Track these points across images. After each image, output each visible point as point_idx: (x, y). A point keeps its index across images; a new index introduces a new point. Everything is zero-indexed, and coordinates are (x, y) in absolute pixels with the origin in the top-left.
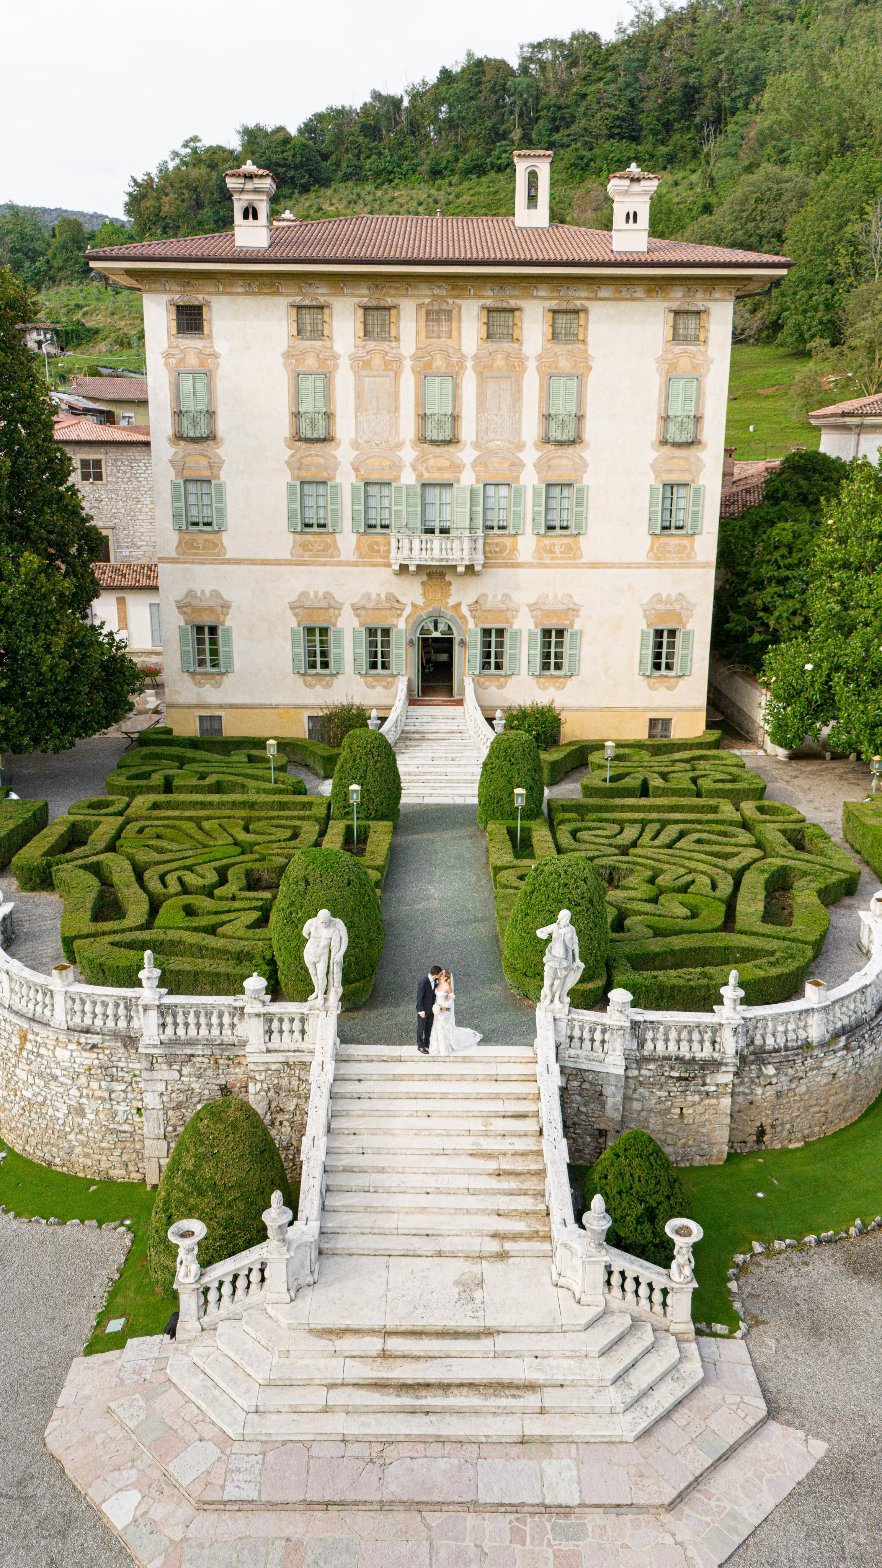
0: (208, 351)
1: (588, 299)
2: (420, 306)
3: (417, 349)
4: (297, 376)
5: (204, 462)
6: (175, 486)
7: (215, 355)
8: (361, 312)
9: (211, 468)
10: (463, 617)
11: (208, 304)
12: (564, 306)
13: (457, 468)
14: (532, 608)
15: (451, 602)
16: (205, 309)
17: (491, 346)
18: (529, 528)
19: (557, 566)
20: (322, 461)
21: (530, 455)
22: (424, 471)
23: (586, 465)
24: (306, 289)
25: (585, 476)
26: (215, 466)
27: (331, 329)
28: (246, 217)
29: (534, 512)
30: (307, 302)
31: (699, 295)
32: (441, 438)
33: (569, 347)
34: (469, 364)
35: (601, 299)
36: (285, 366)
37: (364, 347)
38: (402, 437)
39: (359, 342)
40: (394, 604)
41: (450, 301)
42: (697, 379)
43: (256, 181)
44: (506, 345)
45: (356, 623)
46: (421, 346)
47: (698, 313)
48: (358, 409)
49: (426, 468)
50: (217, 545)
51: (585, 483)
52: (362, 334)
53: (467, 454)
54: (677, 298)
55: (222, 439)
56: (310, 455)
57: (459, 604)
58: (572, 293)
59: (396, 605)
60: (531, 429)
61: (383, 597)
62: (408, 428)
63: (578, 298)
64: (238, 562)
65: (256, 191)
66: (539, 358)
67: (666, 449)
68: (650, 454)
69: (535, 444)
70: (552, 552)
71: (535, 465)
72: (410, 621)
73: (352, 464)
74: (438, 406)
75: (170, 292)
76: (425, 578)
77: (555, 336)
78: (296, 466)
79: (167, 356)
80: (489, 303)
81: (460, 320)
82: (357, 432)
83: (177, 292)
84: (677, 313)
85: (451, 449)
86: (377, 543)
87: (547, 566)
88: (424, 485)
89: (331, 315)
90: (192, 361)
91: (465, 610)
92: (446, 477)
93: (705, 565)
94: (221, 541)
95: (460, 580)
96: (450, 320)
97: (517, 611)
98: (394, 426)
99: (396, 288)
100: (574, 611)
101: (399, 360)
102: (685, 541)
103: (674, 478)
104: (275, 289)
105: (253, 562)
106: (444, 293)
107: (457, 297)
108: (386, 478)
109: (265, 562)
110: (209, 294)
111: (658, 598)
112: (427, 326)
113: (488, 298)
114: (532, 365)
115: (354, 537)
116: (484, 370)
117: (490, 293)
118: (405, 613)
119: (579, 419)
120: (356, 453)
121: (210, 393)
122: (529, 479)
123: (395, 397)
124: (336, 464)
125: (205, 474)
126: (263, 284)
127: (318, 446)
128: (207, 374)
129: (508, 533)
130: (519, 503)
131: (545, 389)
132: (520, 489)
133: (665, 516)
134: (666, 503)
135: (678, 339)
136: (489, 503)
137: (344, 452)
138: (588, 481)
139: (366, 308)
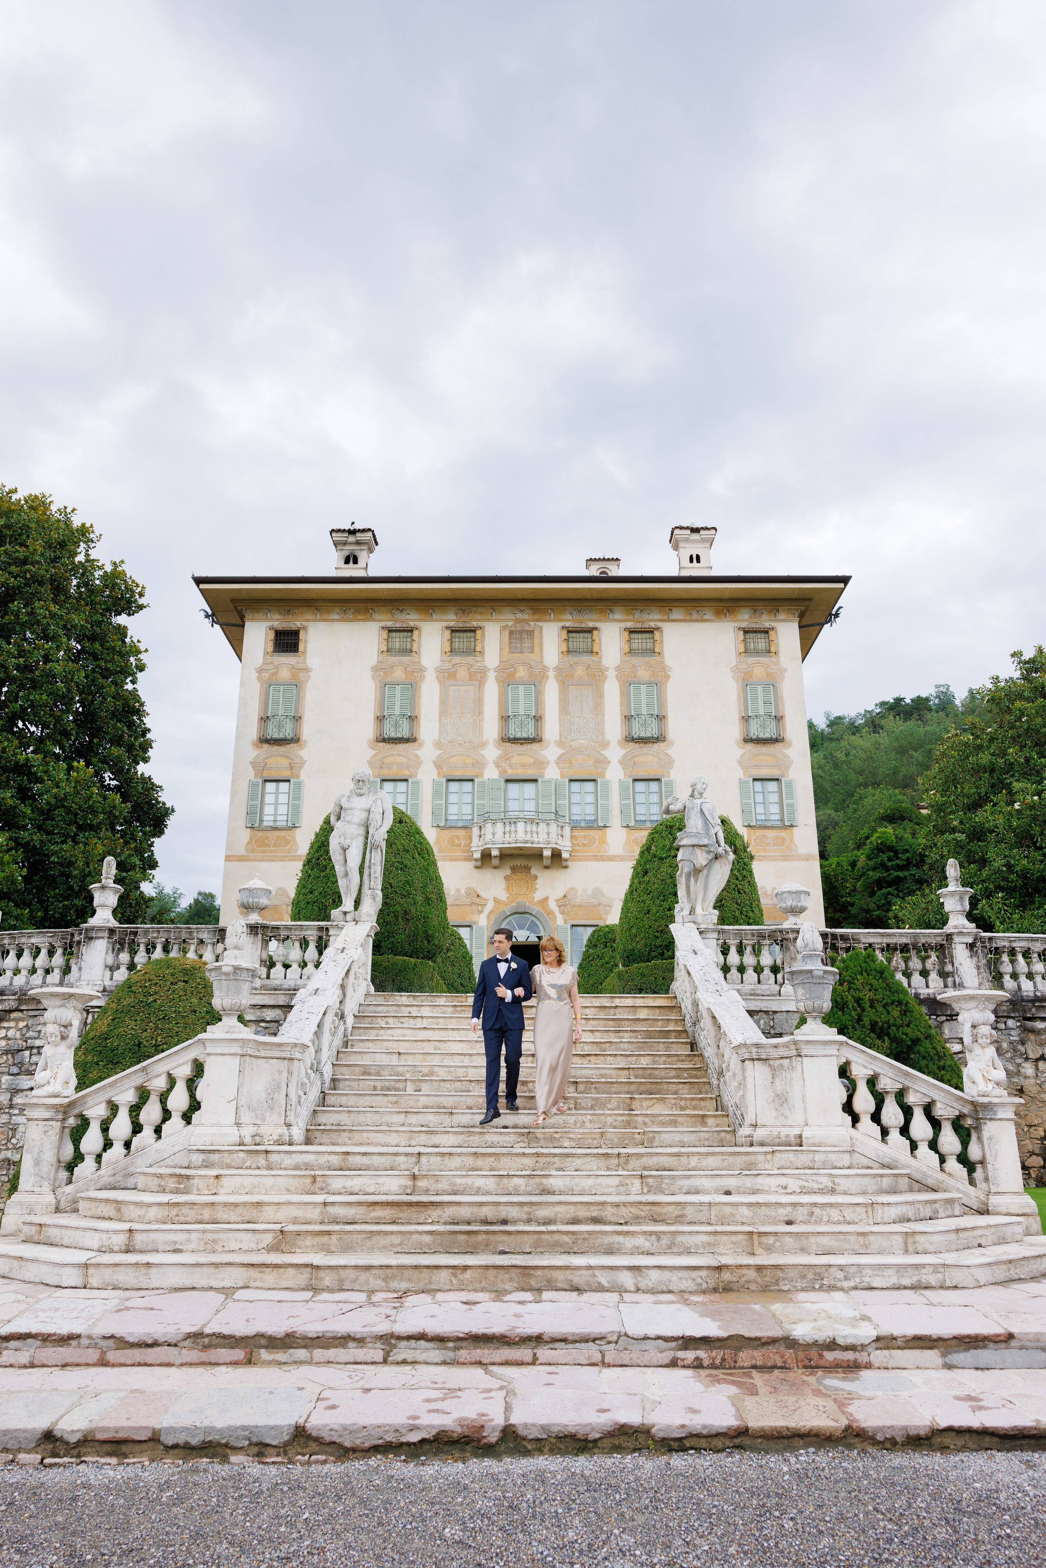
0: (301, 666)
1: (661, 621)
2: (503, 628)
3: (501, 662)
4: (385, 686)
5: (285, 762)
6: (253, 786)
7: (307, 670)
8: (447, 633)
9: (291, 768)
10: (551, 913)
11: (304, 628)
12: (639, 625)
13: (541, 764)
15: (538, 896)
16: (302, 634)
17: (572, 659)
18: (617, 822)
20: (404, 760)
21: (615, 752)
22: (507, 768)
23: (670, 762)
24: (399, 616)
25: (672, 772)
26: (295, 766)
27: (419, 647)
28: (347, 561)
29: (621, 806)
30: (398, 625)
31: (765, 617)
32: (525, 735)
33: (647, 659)
34: (551, 674)
35: (673, 621)
36: (373, 677)
37: (450, 661)
38: (485, 737)
39: (445, 657)
40: (476, 900)
41: (532, 623)
42: (772, 684)
43: (358, 535)
44: (586, 659)
46: (504, 659)
47: (766, 632)
48: (444, 712)
49: (511, 766)
50: (288, 842)
51: (672, 777)
52: (448, 649)
53: (550, 752)
54: (745, 619)
55: (305, 742)
56: (393, 755)
57: (546, 899)
58: (645, 616)
59: (478, 900)
60: (614, 728)
61: (463, 892)
62: (491, 728)
63: (652, 620)
65: (358, 543)
66: (618, 669)
67: (750, 747)
68: (737, 751)
69: (619, 742)
71: (620, 762)
72: (493, 917)
73: (434, 762)
74: (522, 708)
75: (271, 620)
76: (508, 872)
77: (631, 652)
78: (376, 765)
79: (260, 671)
80: (568, 624)
81: (541, 638)
82: (440, 733)
83: (277, 620)
84: (746, 632)
85: (535, 746)
86: (458, 837)
88: (507, 781)
89: (420, 636)
90: (285, 674)
91: (553, 906)
92: (530, 773)
93: (807, 858)
94: (294, 838)
95: (547, 873)
96: (532, 638)
97: (610, 906)
98: (478, 728)
99: (481, 614)
101: (483, 671)
102: (783, 834)
103: (763, 773)
104: (368, 616)
106: (526, 616)
107: (538, 620)
108: (468, 774)
110: (307, 620)
112: (510, 643)
113: (568, 620)
114: (611, 675)
115: (434, 832)
116: (565, 679)
117: (569, 617)
118: (487, 910)
119: (661, 718)
120: (439, 752)
121: (298, 701)
122: (615, 774)
123: (479, 702)
124: (418, 763)
125: (285, 774)
126: (358, 611)
127: (401, 746)
128: (296, 685)
129: (596, 826)
130: (606, 796)
131: (625, 695)
132: (606, 784)
133: (760, 809)
134: (758, 797)
135: (749, 653)
136: (575, 798)
137: (426, 751)
138: (675, 776)
139: (453, 630)
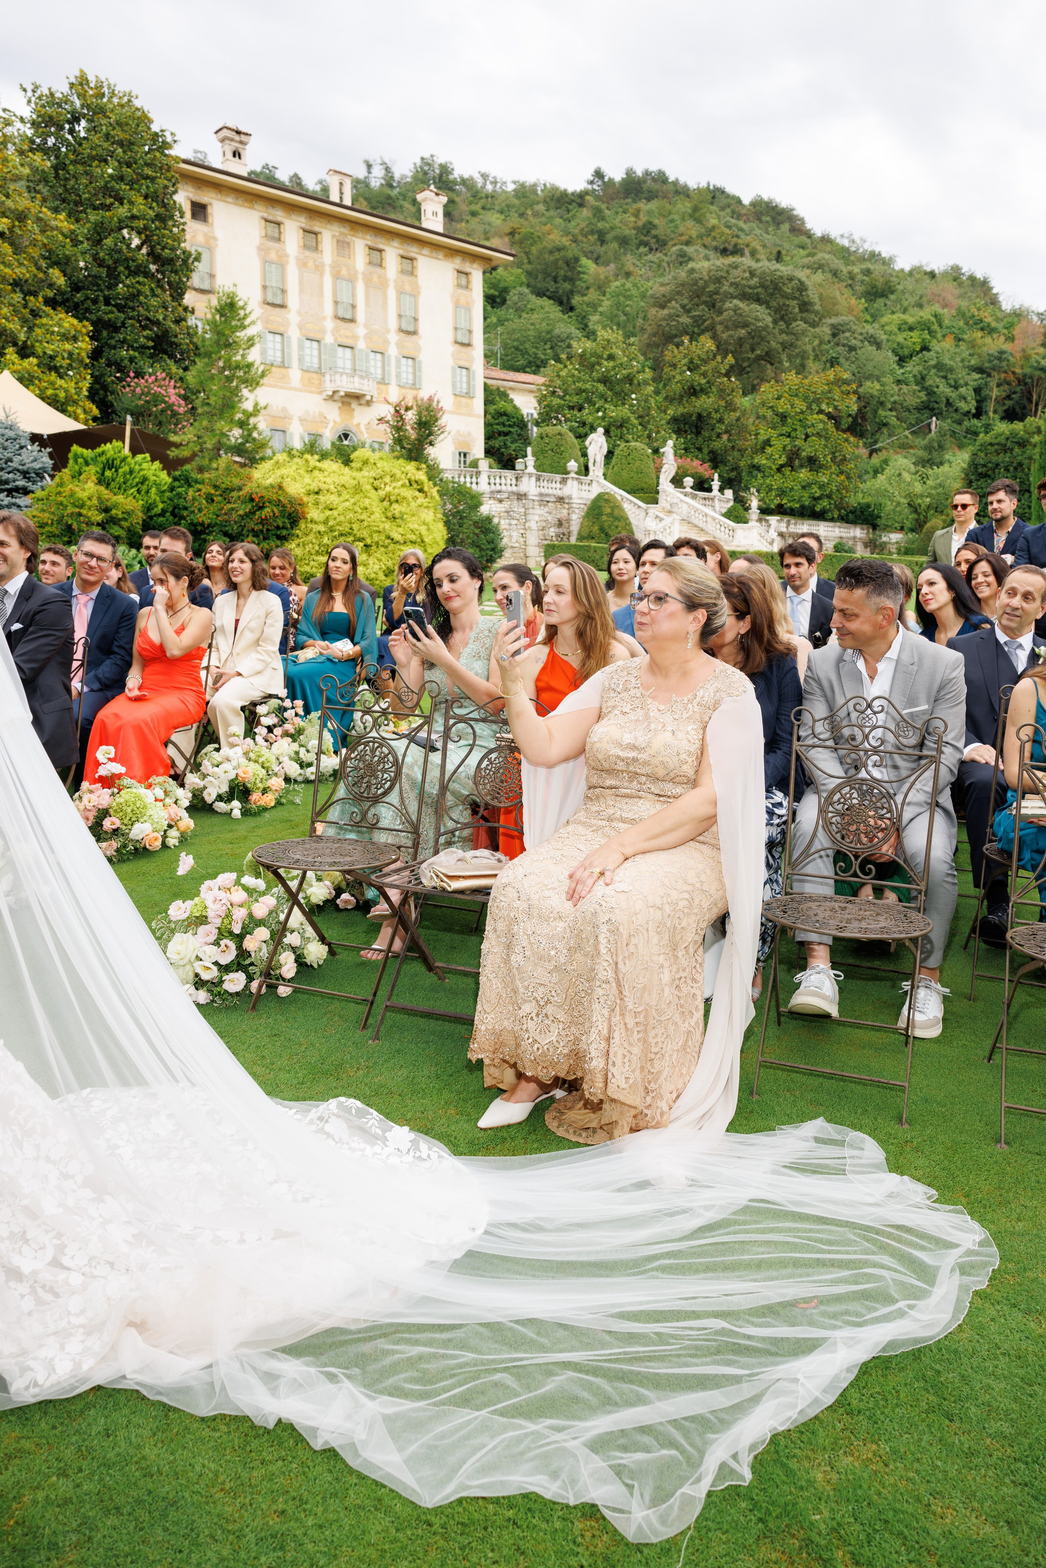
0: (211, 235)
1: (418, 252)
2: (333, 236)
3: (333, 261)
4: (265, 262)
7: (215, 239)
8: (301, 231)
10: (361, 433)
11: (212, 205)
12: (406, 254)
13: (355, 337)
15: (355, 421)
16: (209, 208)
17: (371, 269)
18: (393, 381)
20: (280, 320)
21: (393, 337)
22: (338, 337)
23: (420, 348)
24: (271, 210)
25: (421, 355)
27: (285, 238)
29: (396, 372)
30: (271, 218)
31: (468, 263)
32: (346, 317)
33: (410, 279)
34: (360, 277)
35: (424, 254)
36: (258, 255)
37: (303, 253)
38: (325, 313)
39: (300, 250)
40: (323, 419)
41: (349, 236)
42: (468, 309)
44: (378, 270)
45: (301, 429)
46: (335, 260)
47: (467, 274)
48: (301, 291)
49: (340, 336)
51: (421, 359)
52: (303, 245)
53: (360, 330)
54: (457, 262)
56: (274, 315)
57: (358, 425)
58: (410, 247)
60: (393, 323)
61: (317, 414)
62: (329, 309)
63: (413, 251)
65: (243, 143)
66: (395, 281)
67: (457, 346)
68: (451, 348)
69: (395, 331)
71: (396, 344)
73: (298, 325)
74: (345, 298)
75: (188, 192)
76: (340, 404)
77: (402, 272)
78: (264, 320)
80: (369, 243)
81: (355, 249)
82: (300, 305)
83: (192, 193)
84: (458, 272)
85: (352, 325)
86: (312, 379)
88: (338, 345)
89: (285, 231)
90: (202, 239)
91: (363, 428)
92: (350, 343)
95: (360, 409)
96: (350, 248)
98: (321, 305)
99: (321, 221)
101: (323, 266)
102: (469, 401)
103: (463, 364)
104: (252, 205)
106: (346, 230)
107: (353, 235)
108: (317, 337)
110: (212, 198)
111: (458, 432)
112: (338, 249)
113: (369, 241)
114: (391, 285)
115: (299, 373)
116: (368, 282)
117: (368, 237)
118: (329, 427)
119: (416, 320)
120: (299, 319)
121: (211, 262)
122: (393, 351)
123: (321, 287)
124: (288, 324)
126: (246, 200)
127: (278, 310)
128: (209, 249)
130: (389, 365)
131: (398, 299)
132: (389, 356)
133: (458, 385)
134: (458, 378)
135: (459, 286)
136: (372, 363)
137: (292, 317)
138: (422, 357)
139: (305, 231)
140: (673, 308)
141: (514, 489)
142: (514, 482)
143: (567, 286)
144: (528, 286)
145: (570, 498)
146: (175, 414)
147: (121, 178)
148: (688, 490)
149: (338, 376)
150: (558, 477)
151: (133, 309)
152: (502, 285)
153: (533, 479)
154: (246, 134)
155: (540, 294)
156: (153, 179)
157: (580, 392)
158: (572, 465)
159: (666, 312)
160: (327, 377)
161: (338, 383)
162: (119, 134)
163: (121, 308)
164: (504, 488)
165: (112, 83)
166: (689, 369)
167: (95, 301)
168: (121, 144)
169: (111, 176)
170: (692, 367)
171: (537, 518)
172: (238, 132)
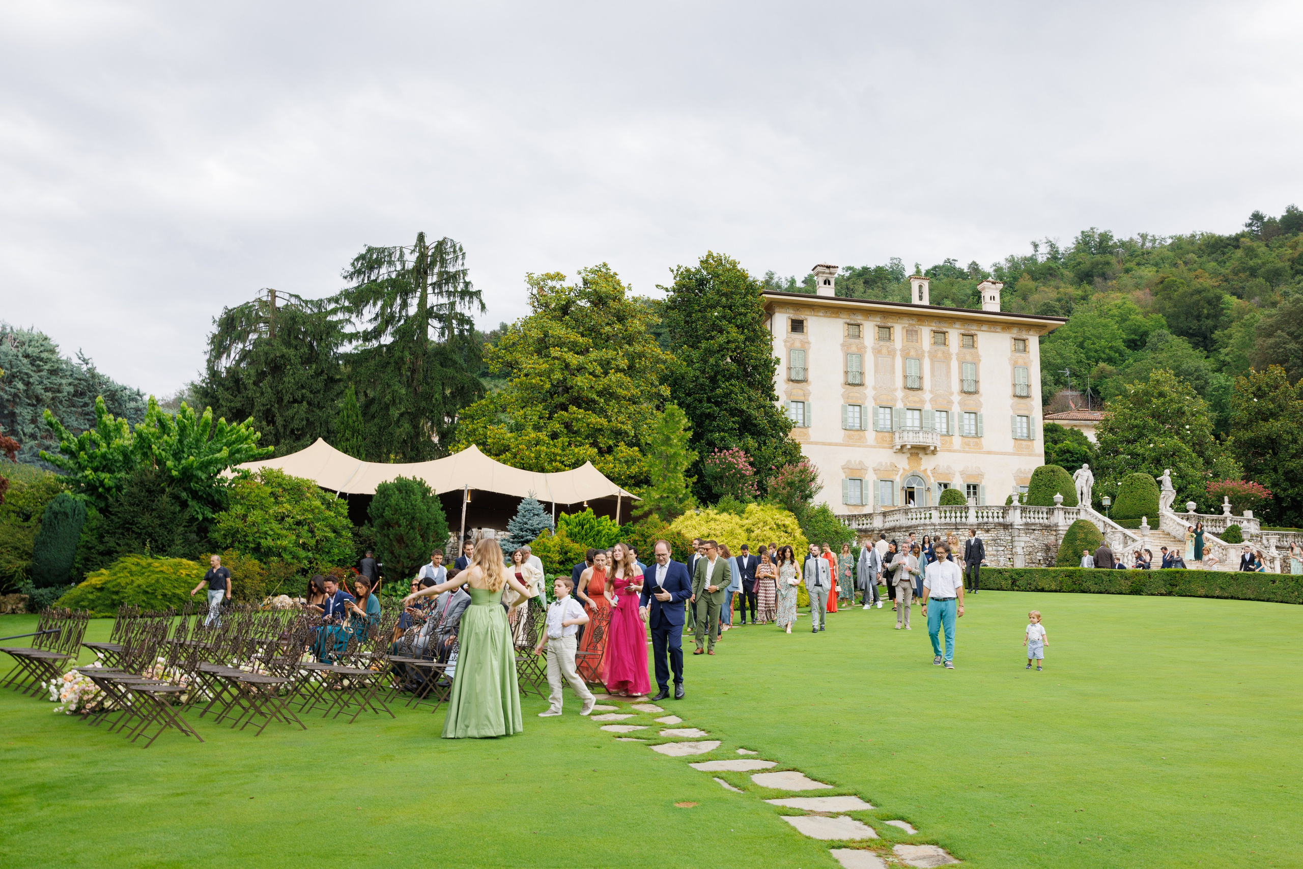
0: (804, 339)
1: (977, 331)
2: (903, 328)
4: (847, 354)
5: (801, 392)
6: (786, 404)
7: (809, 343)
8: (877, 328)
9: (804, 396)
10: (928, 476)
11: (806, 319)
12: (967, 332)
13: (923, 402)
14: (962, 473)
15: (922, 468)
16: (805, 322)
17: (936, 347)
18: (957, 433)
19: (972, 453)
20: (858, 395)
21: (956, 398)
22: (907, 402)
23: (981, 404)
24: (852, 316)
25: (982, 409)
26: (806, 395)
27: (863, 335)
28: (825, 283)
29: (959, 425)
30: (852, 322)
31: (1024, 331)
32: (915, 386)
33: (971, 350)
34: (926, 355)
35: (982, 331)
36: (842, 349)
37: (878, 343)
38: (896, 386)
39: (876, 342)
40: (895, 468)
41: (917, 327)
42: (1026, 368)
43: (831, 269)
44: (942, 348)
45: (874, 477)
46: (904, 345)
47: (1024, 340)
48: (876, 371)
50: (805, 434)
52: (877, 338)
53: (927, 396)
54: (1014, 332)
55: (810, 381)
56: (853, 392)
57: (926, 469)
58: (970, 327)
60: (956, 386)
61: (889, 464)
62: (899, 382)
63: (972, 330)
64: (816, 443)
65: (830, 275)
66: (957, 354)
67: (1016, 399)
68: (1010, 401)
69: (958, 393)
70: (969, 445)
71: (958, 403)
72: (902, 477)
73: (873, 397)
74: (913, 371)
75: (788, 314)
76: (909, 455)
77: (963, 346)
78: (846, 396)
79: (785, 341)
80: (934, 328)
81: (921, 336)
82: (875, 382)
83: (792, 314)
84: (1015, 339)
85: (919, 392)
86: (885, 436)
87: (967, 452)
88: (907, 409)
89: (863, 329)
90: (798, 345)
91: (929, 473)
92: (918, 406)
93: (1039, 456)
94: (807, 432)
95: (927, 456)
96: (917, 333)
97: (954, 474)
98: (893, 380)
99: (892, 319)
100: (981, 475)
101: (894, 350)
102: (1029, 443)
103: (1022, 413)
104: (837, 316)
105: (824, 444)
106: (913, 323)
107: (920, 323)
108: (889, 405)
109: (830, 444)
110: (807, 316)
111: (1019, 470)
112: (907, 335)
114: (954, 357)
115: (874, 433)
116: (933, 358)
117: (933, 325)
118: (900, 473)
119: (976, 382)
120: (874, 392)
121: (805, 360)
122: (956, 409)
123: (893, 367)
124: (865, 398)
125: (802, 399)
126: (833, 313)
127: (856, 388)
128: (804, 351)
129: (948, 434)
130: (953, 420)
131: (960, 368)
132: (953, 413)
133: (1019, 430)
134: (1018, 424)
135: (1016, 350)
136: (937, 420)
137: (869, 391)
138: (983, 411)
139: (879, 327)
140: (1279, 337)
141: (1001, 520)
142: (1001, 515)
143: (1210, 322)
144: (1170, 326)
145: (1056, 525)
146: (743, 476)
147: (724, 317)
148: (1191, 513)
149: (905, 434)
150: (1045, 509)
151: (726, 403)
152: (1142, 329)
153: (1018, 511)
154: (835, 267)
155: (1180, 332)
156: (745, 315)
157: (1131, 428)
158: (1058, 497)
159: (1271, 341)
160: (897, 435)
161: (905, 439)
162: (724, 289)
163: (717, 404)
164: (991, 520)
165: (727, 255)
166: (1259, 397)
167: (700, 401)
168: (725, 295)
169: (717, 317)
170: (1260, 394)
171: (1023, 544)
172: (828, 267)
